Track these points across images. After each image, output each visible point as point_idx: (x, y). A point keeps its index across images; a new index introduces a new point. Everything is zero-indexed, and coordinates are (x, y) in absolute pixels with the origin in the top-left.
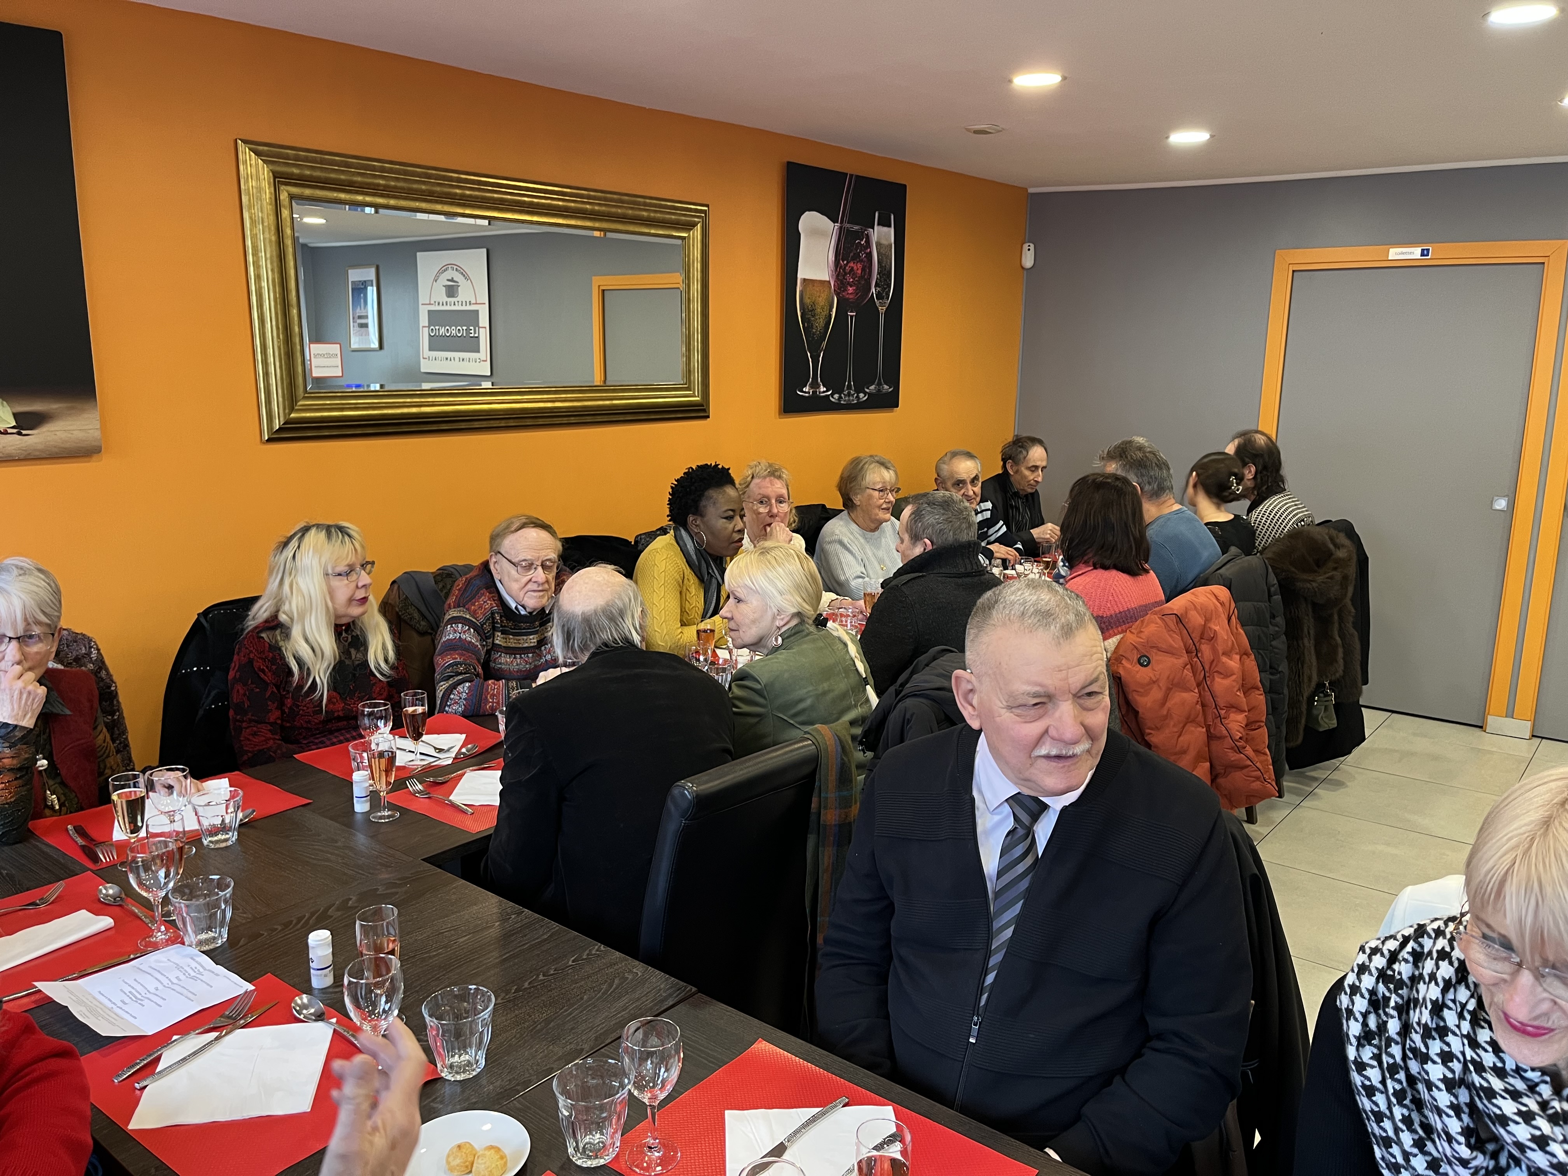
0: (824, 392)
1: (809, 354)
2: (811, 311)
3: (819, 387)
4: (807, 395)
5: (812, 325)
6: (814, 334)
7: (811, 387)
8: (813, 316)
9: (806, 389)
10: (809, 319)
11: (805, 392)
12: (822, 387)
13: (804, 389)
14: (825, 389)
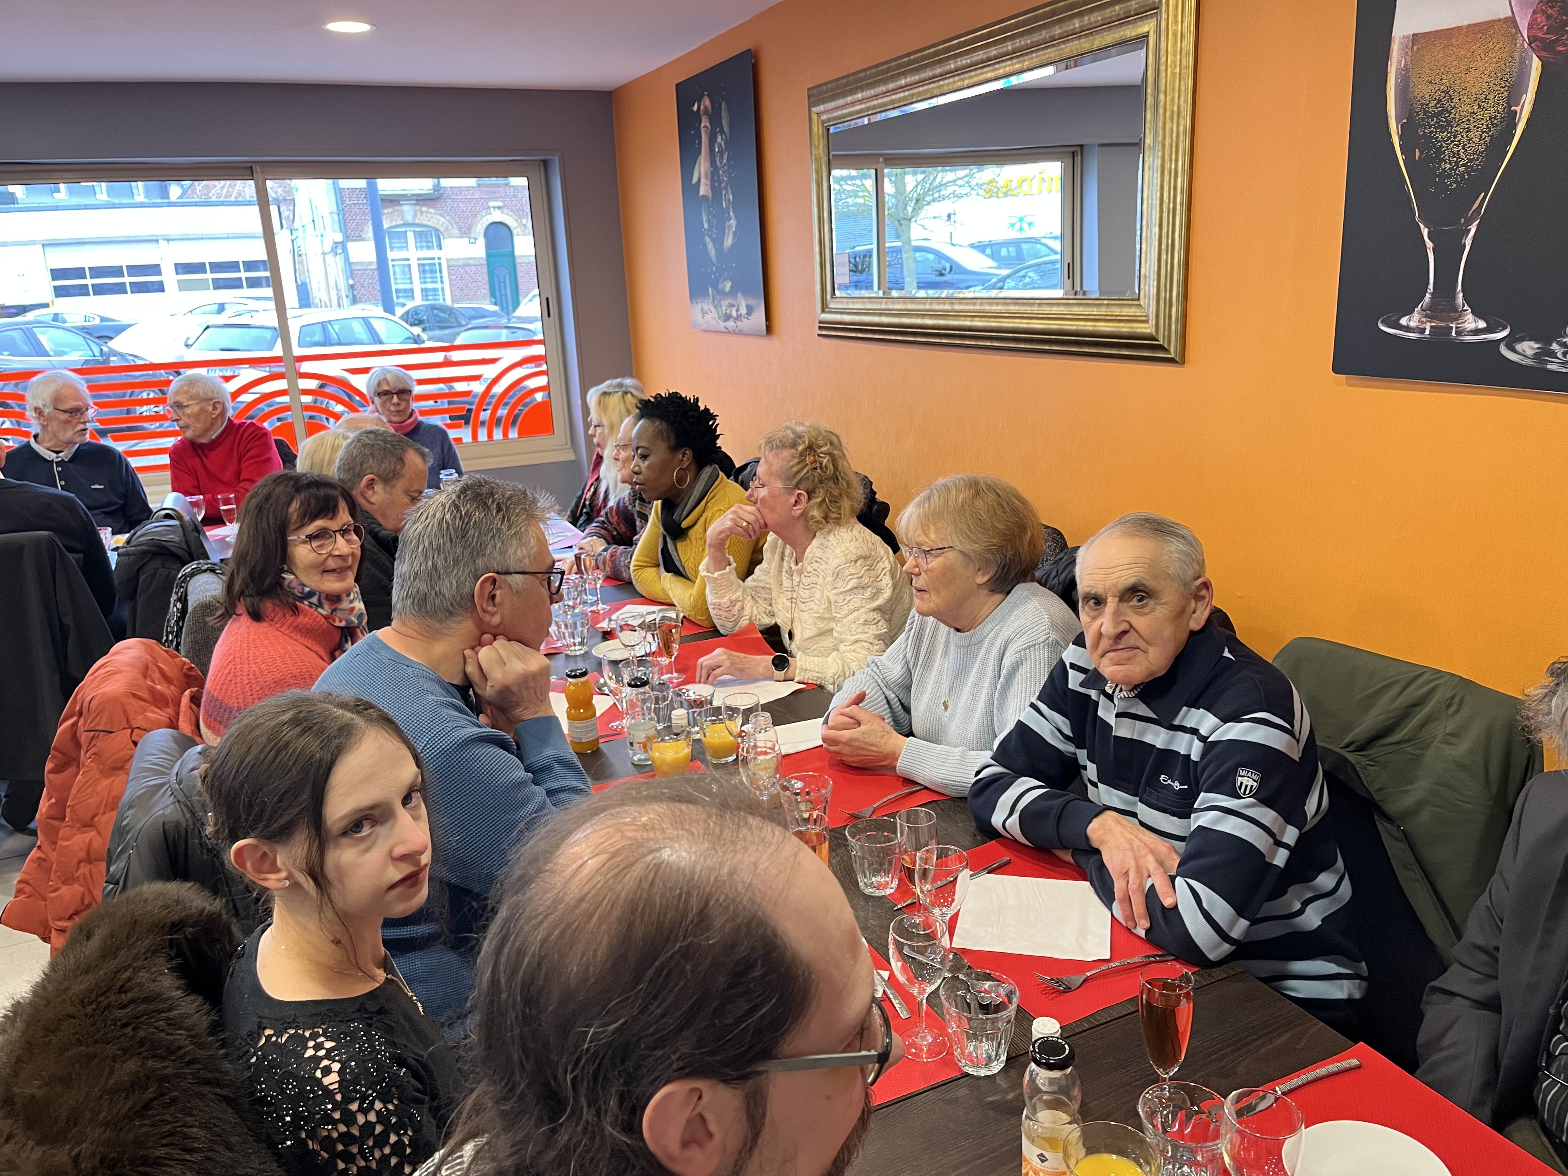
0: (1477, 332)
1: (1425, 232)
2: (1437, 115)
3: (1458, 315)
4: (1412, 335)
5: (1440, 152)
6: (1444, 175)
7: (1432, 312)
8: (1443, 129)
9: (1413, 320)
10: (1429, 138)
11: (1407, 329)
12: (1470, 317)
13: (1404, 321)
14: (1482, 324)
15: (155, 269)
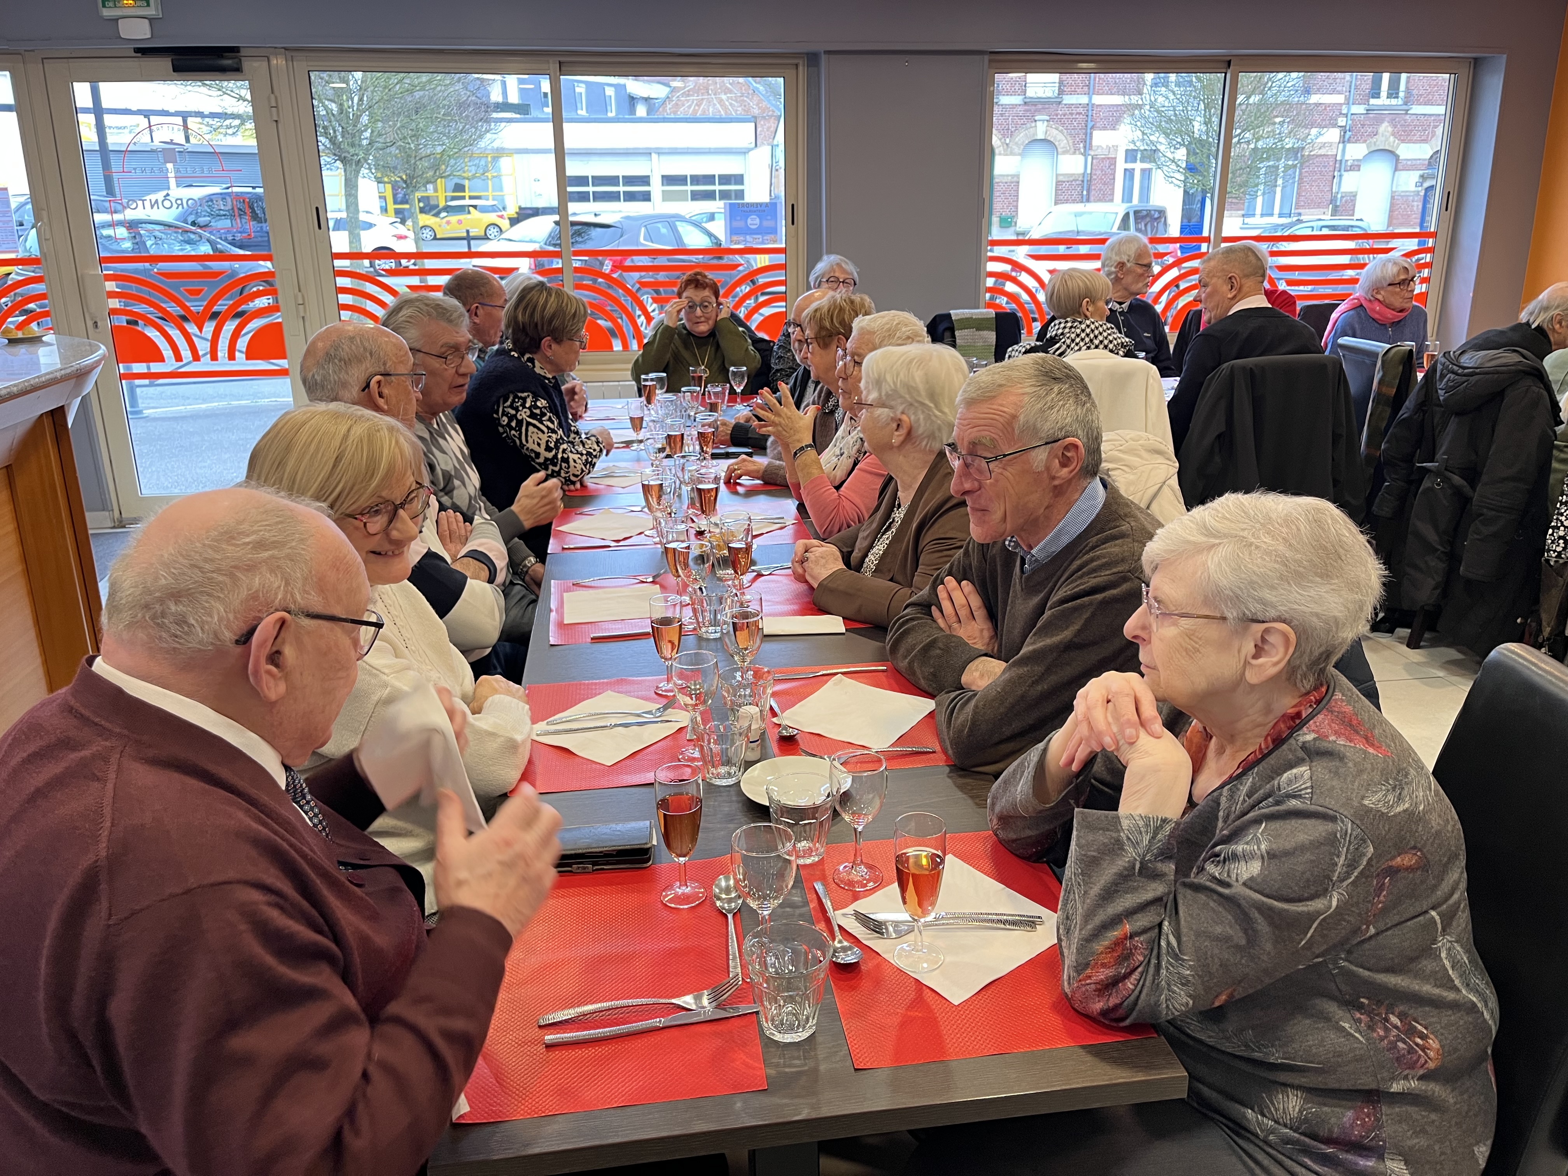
15: (645, 180)
